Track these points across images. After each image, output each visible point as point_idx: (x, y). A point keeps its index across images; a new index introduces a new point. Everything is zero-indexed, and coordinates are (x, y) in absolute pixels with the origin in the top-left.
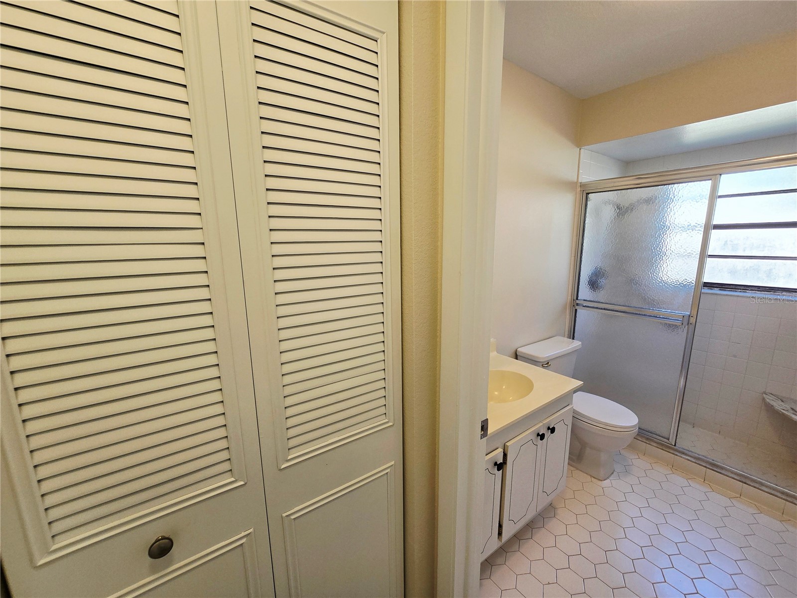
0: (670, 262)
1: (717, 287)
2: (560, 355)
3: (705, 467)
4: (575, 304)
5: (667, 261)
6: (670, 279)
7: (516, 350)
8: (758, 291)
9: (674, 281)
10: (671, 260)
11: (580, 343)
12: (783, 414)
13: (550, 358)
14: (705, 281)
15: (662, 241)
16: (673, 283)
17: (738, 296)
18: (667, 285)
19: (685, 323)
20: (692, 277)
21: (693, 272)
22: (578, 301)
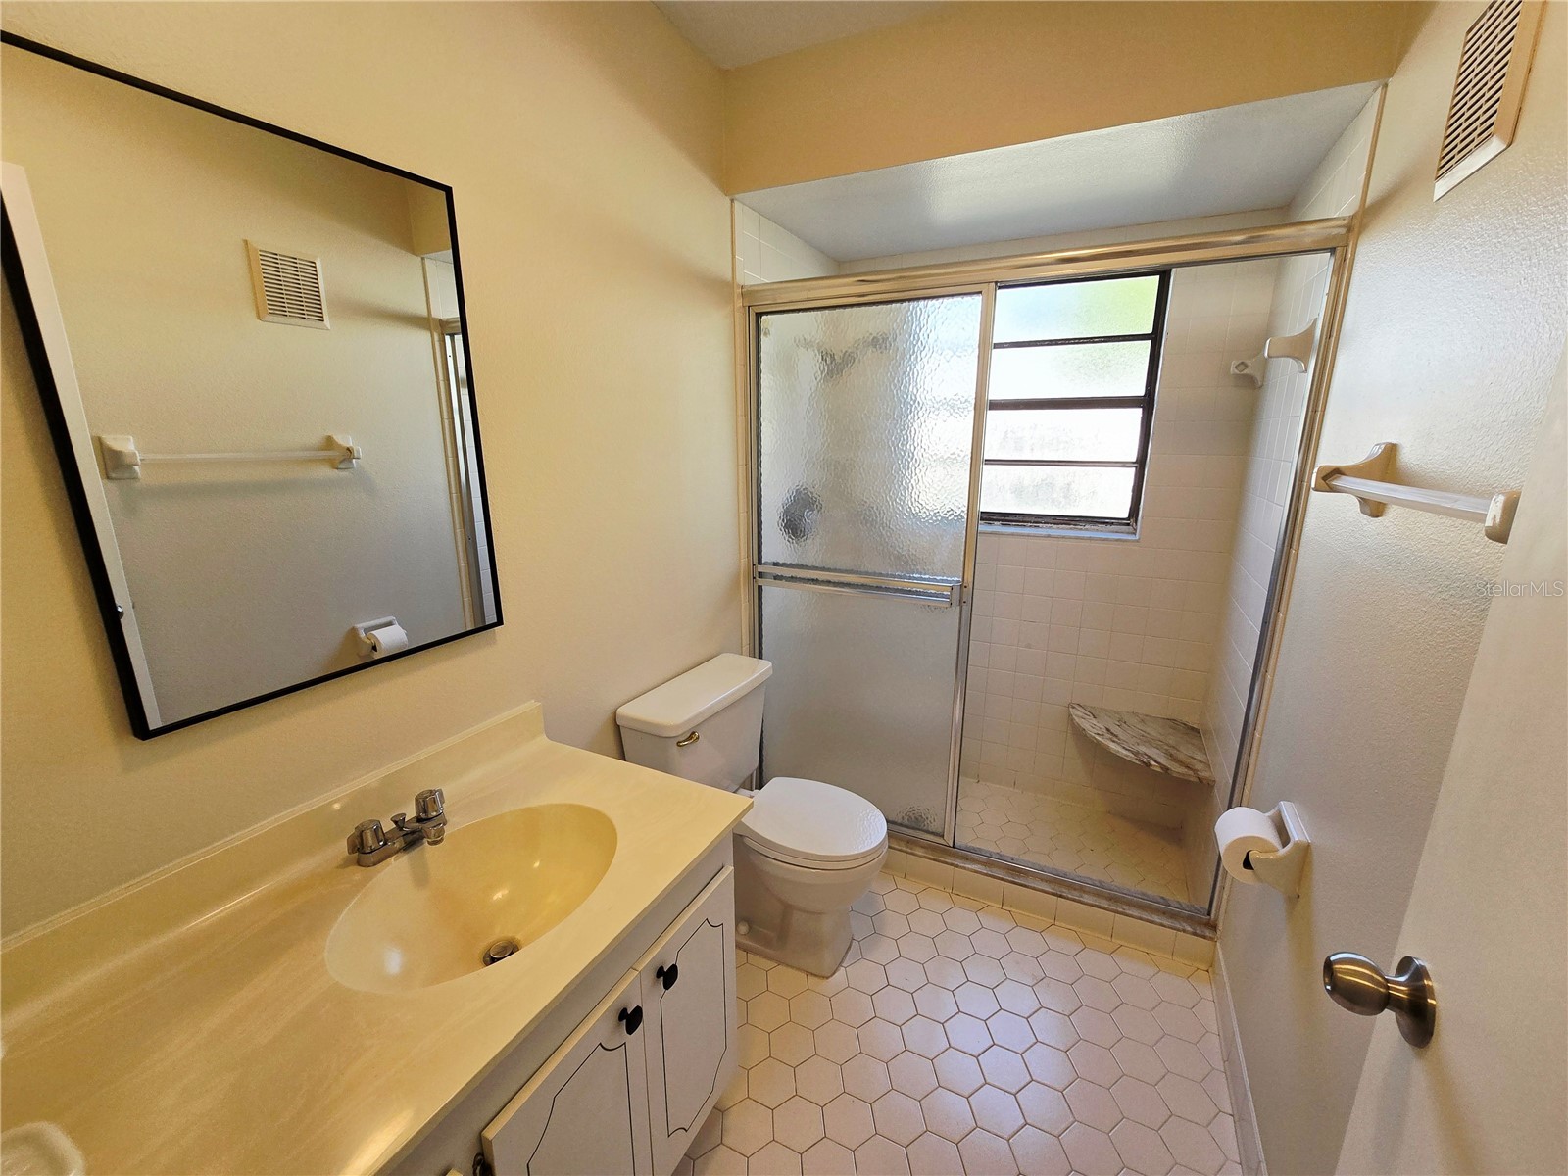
0: (923, 473)
1: (999, 521)
2: (726, 704)
3: (1002, 879)
4: (757, 573)
5: (918, 471)
6: (925, 510)
7: (615, 713)
8: (1055, 524)
9: (932, 513)
10: (924, 470)
11: (770, 664)
12: (1098, 743)
13: (696, 723)
14: (982, 509)
15: (906, 427)
16: (931, 519)
17: (1028, 536)
18: (921, 522)
19: (956, 601)
20: (960, 504)
21: (963, 493)
22: (760, 569)
